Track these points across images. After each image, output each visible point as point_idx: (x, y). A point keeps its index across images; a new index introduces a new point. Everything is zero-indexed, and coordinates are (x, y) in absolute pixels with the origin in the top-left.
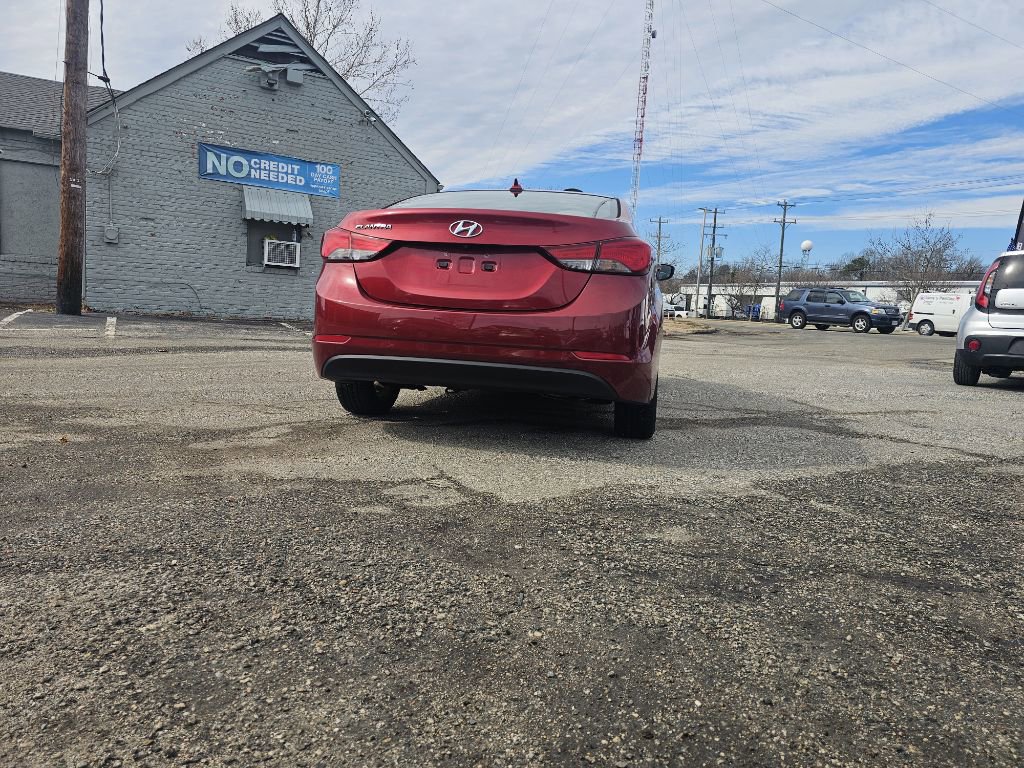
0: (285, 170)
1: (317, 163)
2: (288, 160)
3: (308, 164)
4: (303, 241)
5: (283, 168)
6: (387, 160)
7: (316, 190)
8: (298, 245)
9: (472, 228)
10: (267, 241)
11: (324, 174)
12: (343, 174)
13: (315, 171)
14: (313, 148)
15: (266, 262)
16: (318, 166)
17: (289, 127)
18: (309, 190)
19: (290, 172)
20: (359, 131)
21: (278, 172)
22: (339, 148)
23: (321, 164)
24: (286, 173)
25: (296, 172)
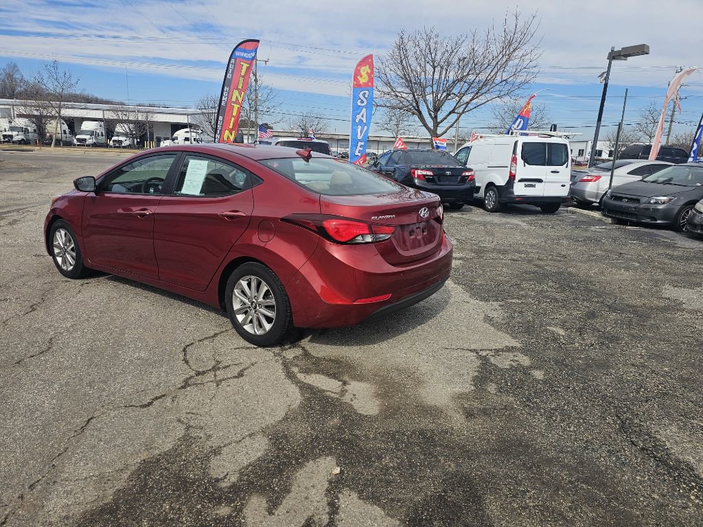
9: (426, 212)
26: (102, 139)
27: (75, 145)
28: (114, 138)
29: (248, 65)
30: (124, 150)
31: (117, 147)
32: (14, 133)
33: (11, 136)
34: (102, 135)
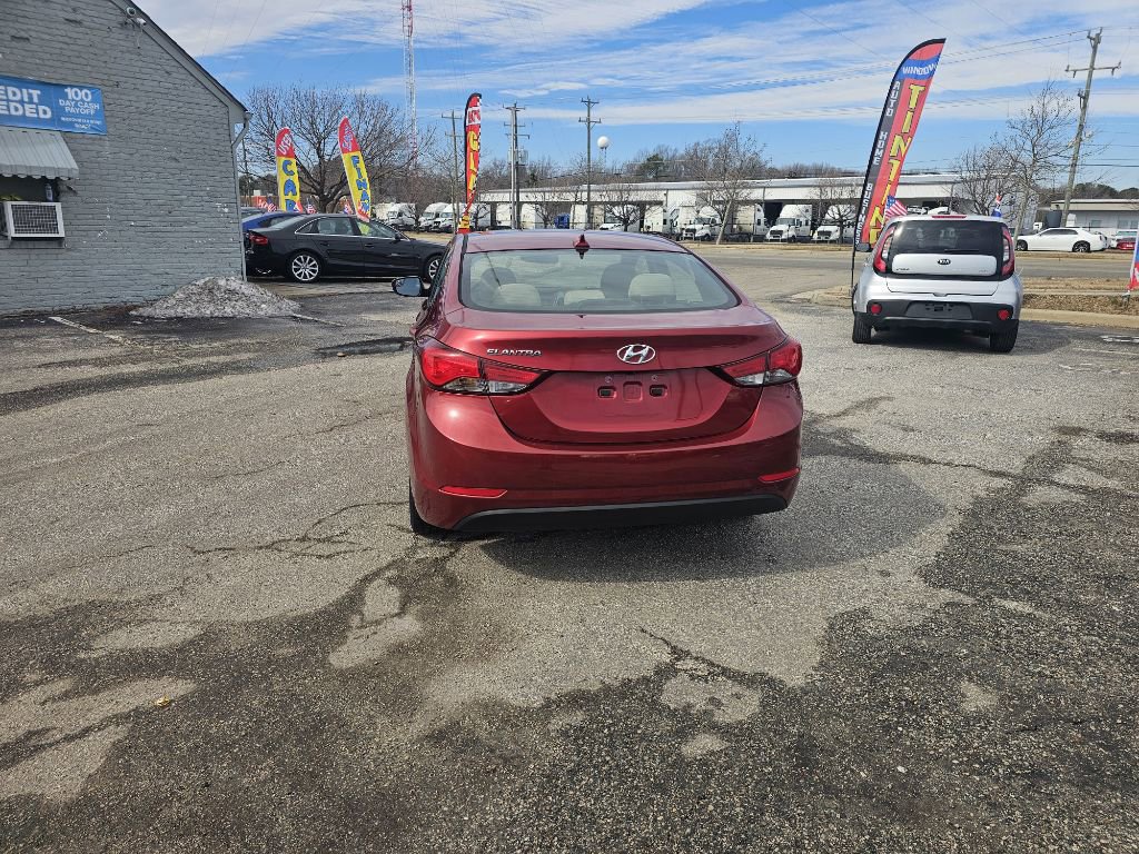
0: (18, 97)
1: (66, 86)
2: (21, 82)
3: (52, 89)
4: (63, 199)
5: (14, 94)
6: (170, 80)
7: (71, 124)
8: (58, 206)
9: (644, 352)
10: (8, 205)
11: (79, 100)
12: (108, 101)
13: (65, 97)
14: (59, 64)
15: (12, 232)
16: (68, 90)
17: (13, 32)
18: (60, 124)
19: (26, 99)
20: (122, 37)
21: (8, 100)
22: (94, 63)
23: (72, 86)
24: (22, 102)
25: (36, 100)
26: (805, 230)
27: (767, 240)
28: (821, 229)
29: (922, 89)
30: (832, 247)
31: (823, 241)
32: (698, 227)
33: (694, 231)
34: (807, 224)
